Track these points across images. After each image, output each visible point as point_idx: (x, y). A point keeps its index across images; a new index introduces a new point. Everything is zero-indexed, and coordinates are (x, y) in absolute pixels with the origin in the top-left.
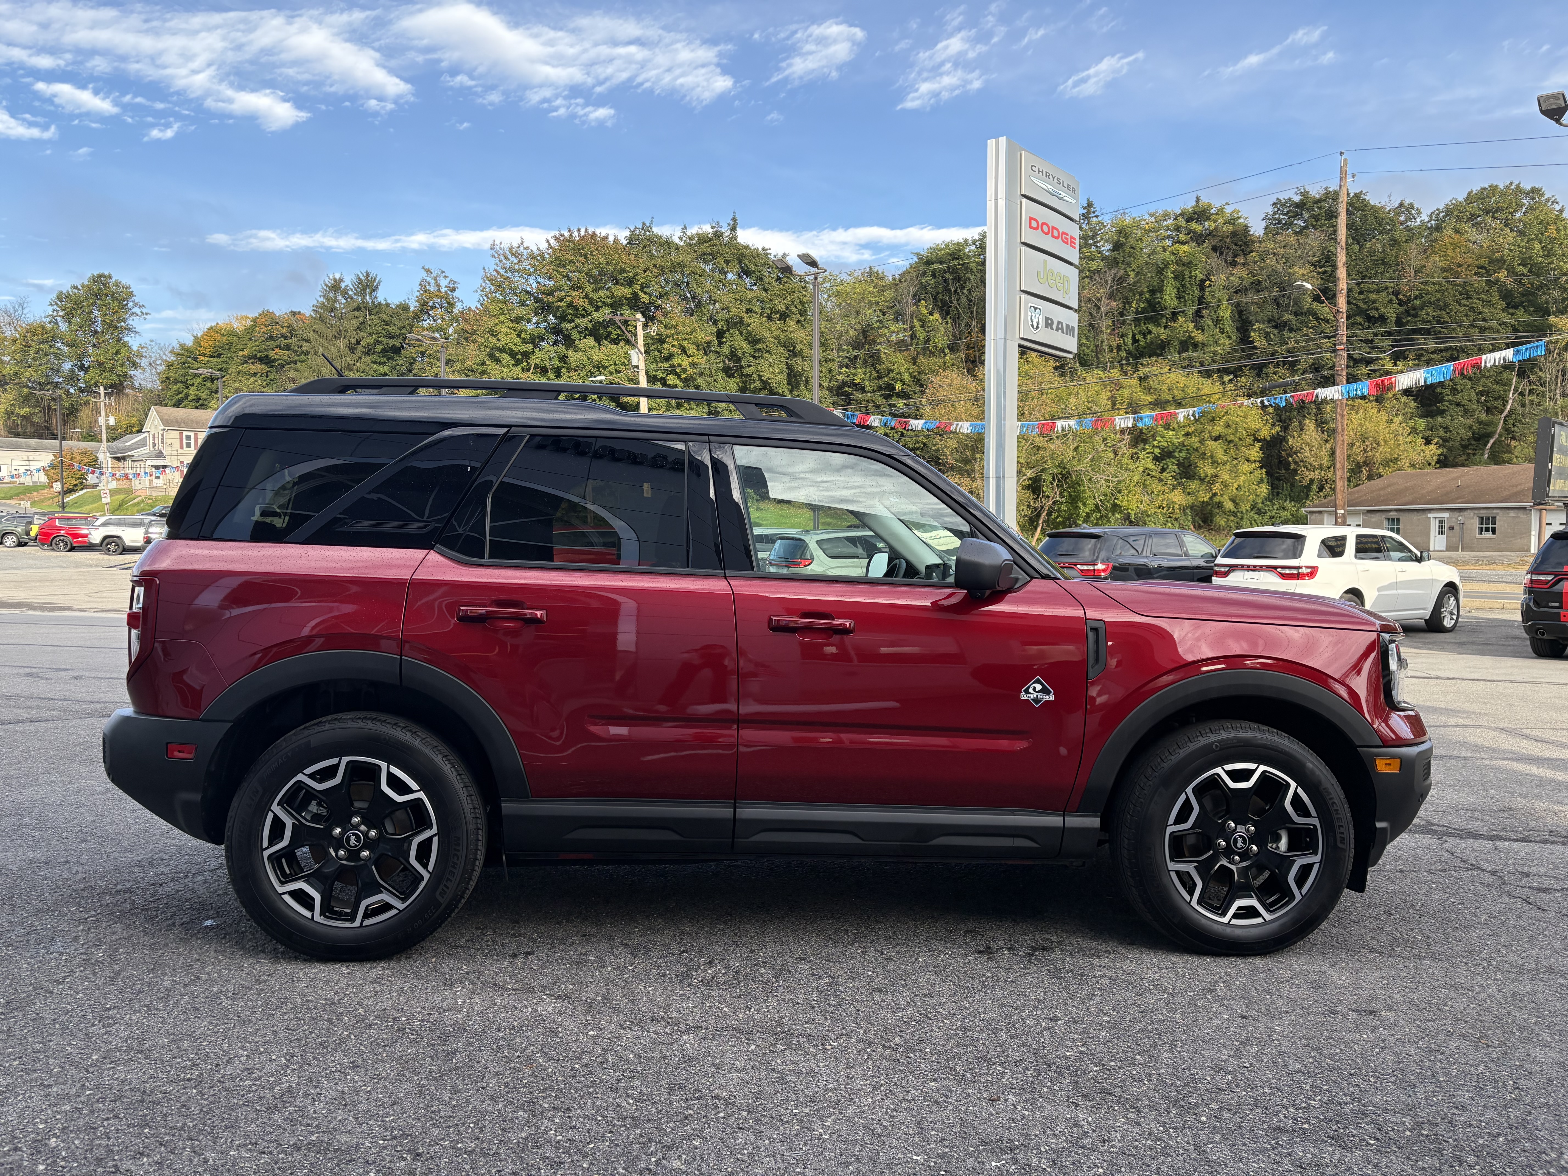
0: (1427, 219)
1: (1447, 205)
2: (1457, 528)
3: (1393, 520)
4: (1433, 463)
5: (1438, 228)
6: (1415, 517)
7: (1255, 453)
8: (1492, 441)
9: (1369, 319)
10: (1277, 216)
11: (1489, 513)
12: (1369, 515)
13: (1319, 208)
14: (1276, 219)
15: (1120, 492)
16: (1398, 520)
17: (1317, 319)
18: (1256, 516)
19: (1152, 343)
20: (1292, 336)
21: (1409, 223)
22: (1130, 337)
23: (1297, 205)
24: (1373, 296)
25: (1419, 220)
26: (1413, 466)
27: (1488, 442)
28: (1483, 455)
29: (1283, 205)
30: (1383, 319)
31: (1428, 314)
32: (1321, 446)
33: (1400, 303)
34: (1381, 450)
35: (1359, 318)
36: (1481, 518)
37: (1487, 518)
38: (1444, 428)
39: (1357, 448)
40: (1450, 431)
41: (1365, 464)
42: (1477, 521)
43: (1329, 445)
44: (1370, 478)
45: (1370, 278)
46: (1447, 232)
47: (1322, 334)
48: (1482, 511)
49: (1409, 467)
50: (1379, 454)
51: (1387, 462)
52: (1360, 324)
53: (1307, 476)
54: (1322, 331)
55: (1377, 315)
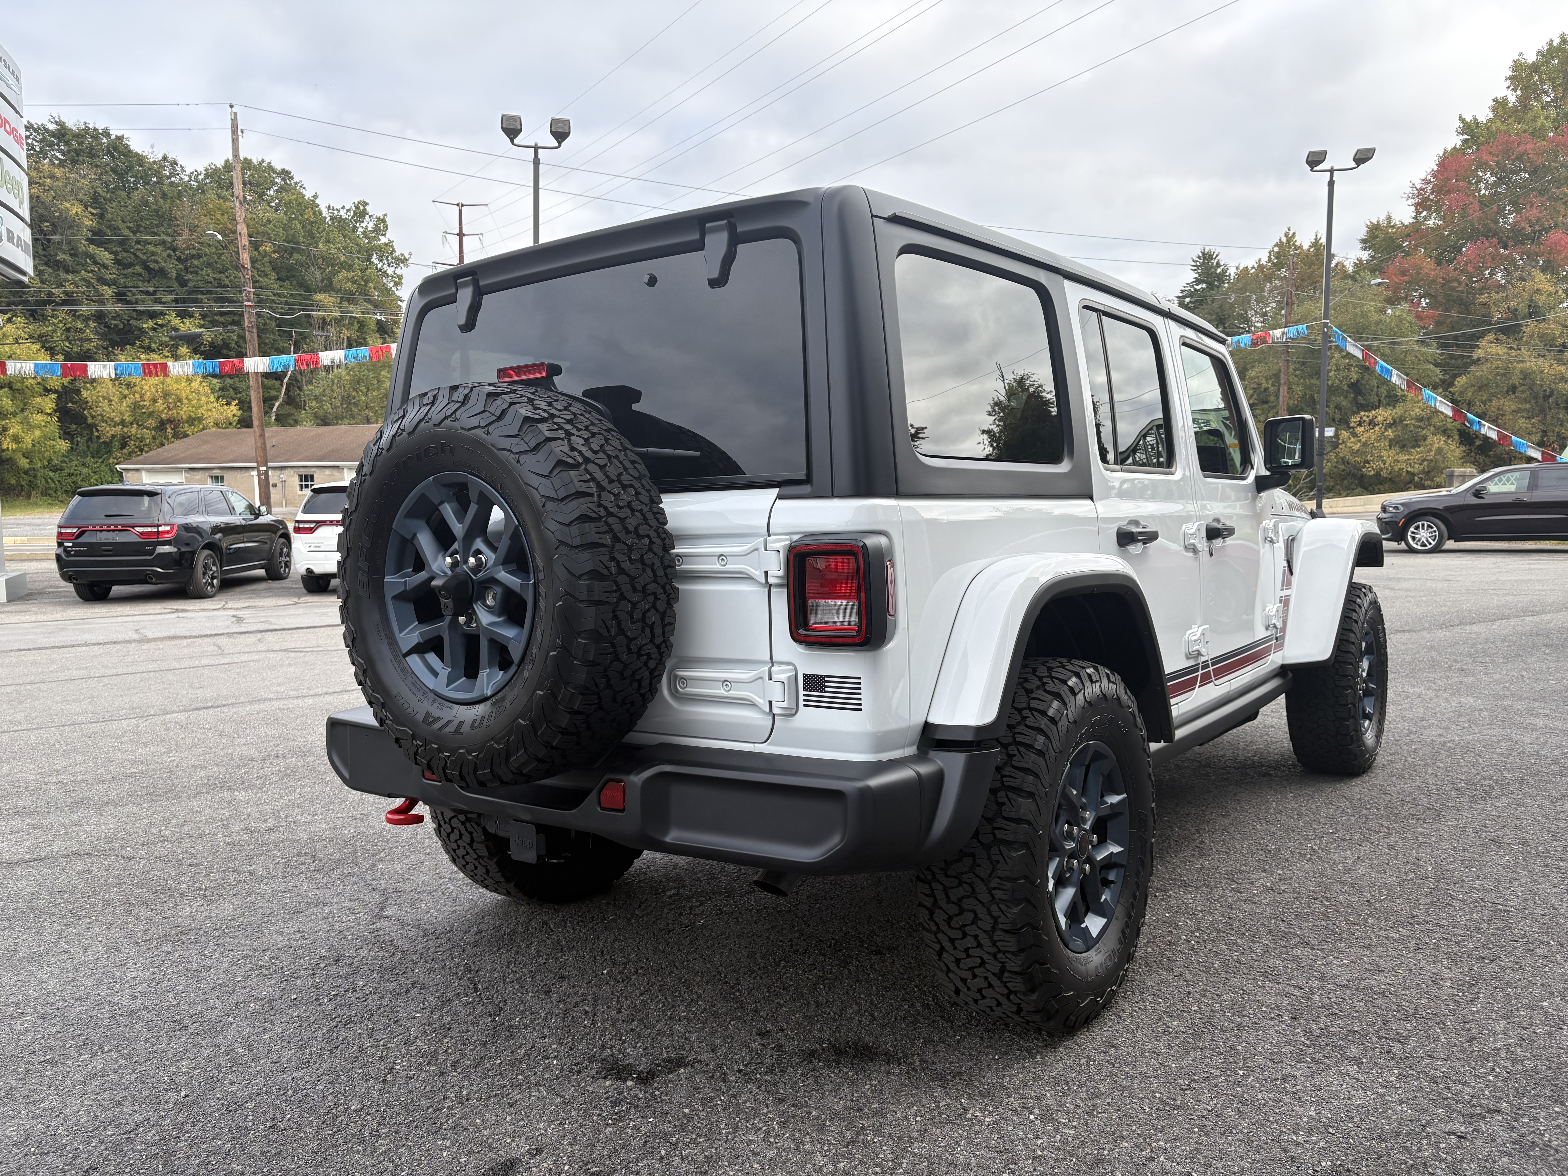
2: (279, 485)
3: (217, 477)
4: (234, 424)
6: (239, 475)
7: (49, 403)
8: (277, 404)
10: (31, 141)
11: (308, 472)
12: (192, 473)
16: (222, 478)
24: (151, 248)
25: (183, 178)
27: (274, 405)
28: (270, 417)
30: (162, 273)
31: (208, 275)
32: (121, 401)
33: (179, 259)
34: (185, 409)
35: (138, 269)
36: (301, 476)
37: (306, 476)
38: (234, 389)
39: (160, 405)
40: (240, 393)
41: (170, 421)
42: (297, 479)
43: (130, 400)
44: (176, 436)
45: (145, 228)
46: (211, 195)
47: (102, 281)
48: (301, 470)
49: (213, 426)
50: (184, 412)
51: (192, 421)
52: (140, 275)
53: (108, 431)
54: (102, 278)
55: (157, 268)
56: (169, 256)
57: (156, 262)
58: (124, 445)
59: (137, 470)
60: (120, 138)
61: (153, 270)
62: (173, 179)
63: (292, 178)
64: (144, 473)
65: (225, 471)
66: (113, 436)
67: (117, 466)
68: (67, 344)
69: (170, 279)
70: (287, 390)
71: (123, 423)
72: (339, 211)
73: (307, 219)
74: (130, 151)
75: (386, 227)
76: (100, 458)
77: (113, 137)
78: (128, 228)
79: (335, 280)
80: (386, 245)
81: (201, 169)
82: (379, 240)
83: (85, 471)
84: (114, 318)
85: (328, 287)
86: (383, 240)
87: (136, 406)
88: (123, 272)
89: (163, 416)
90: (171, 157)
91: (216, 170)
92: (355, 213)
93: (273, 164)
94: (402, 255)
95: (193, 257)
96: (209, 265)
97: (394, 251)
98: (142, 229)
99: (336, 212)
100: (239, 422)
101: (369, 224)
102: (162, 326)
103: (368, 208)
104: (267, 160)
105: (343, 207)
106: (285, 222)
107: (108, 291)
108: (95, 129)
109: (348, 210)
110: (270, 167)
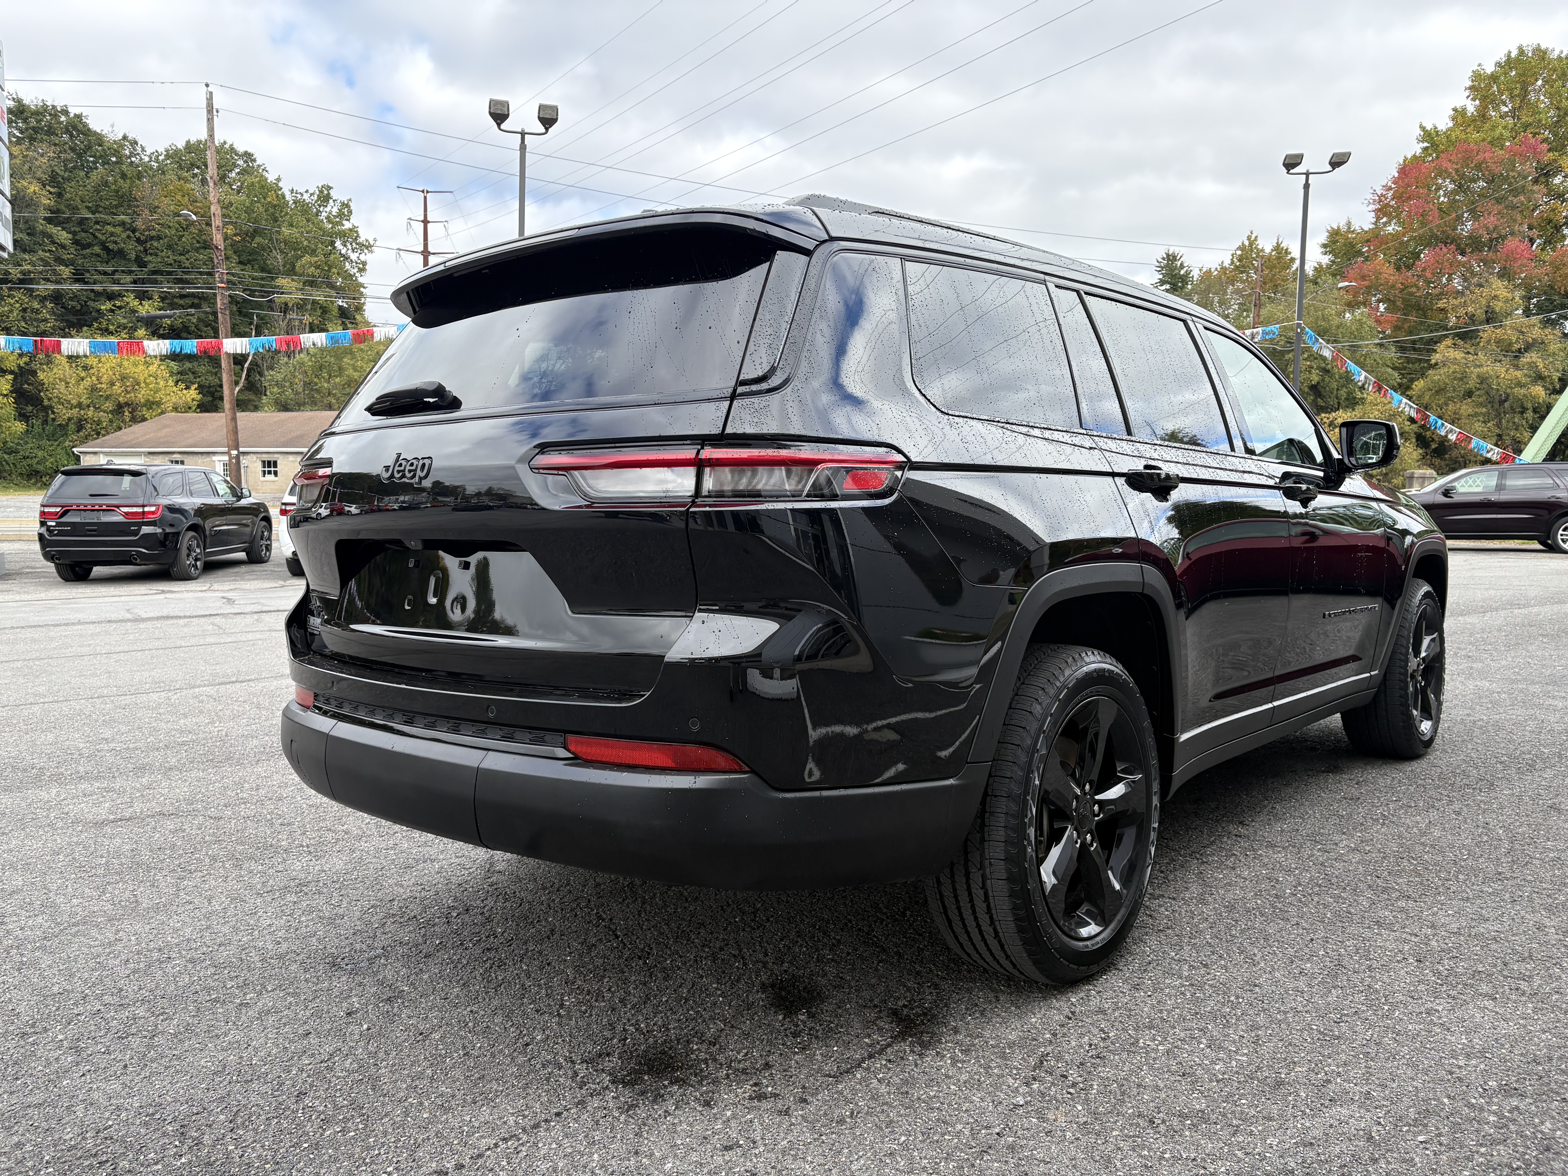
0: (150, 159)
3: (177, 462)
4: (194, 408)
5: (161, 170)
6: (199, 460)
7: (5, 385)
9: (108, 251)
11: (272, 458)
16: (183, 462)
24: (110, 229)
25: (143, 158)
26: (176, 409)
30: (121, 253)
31: (168, 257)
32: (78, 383)
33: (138, 240)
34: (143, 392)
35: (97, 249)
36: (264, 462)
37: (269, 462)
38: (193, 373)
39: (117, 388)
40: (199, 377)
41: (127, 404)
42: (260, 464)
43: (87, 382)
44: (135, 420)
45: (105, 208)
46: (171, 176)
47: (60, 261)
48: (264, 456)
49: (172, 411)
50: (142, 395)
51: (151, 404)
52: (98, 255)
53: (64, 413)
54: (59, 258)
55: (116, 248)
56: (129, 237)
57: (115, 243)
58: (80, 428)
59: (95, 453)
60: (79, 117)
61: (112, 251)
62: (133, 159)
63: (255, 160)
64: (101, 455)
65: (185, 456)
66: (70, 419)
67: (75, 450)
68: (23, 324)
69: (129, 260)
70: (248, 375)
71: (80, 405)
72: (302, 195)
73: (270, 202)
74: (89, 130)
75: (350, 212)
76: (56, 440)
77: (72, 115)
78: (88, 208)
79: (298, 264)
80: (350, 230)
81: (161, 150)
82: (343, 225)
83: (40, 454)
84: (71, 299)
85: (291, 271)
86: (347, 225)
87: (93, 389)
88: (81, 252)
89: (121, 399)
90: (131, 136)
91: (177, 152)
92: (319, 198)
93: (235, 146)
94: (367, 241)
95: (152, 238)
96: (170, 247)
97: (358, 236)
98: (101, 209)
99: (299, 196)
100: (199, 406)
101: (333, 209)
102: (120, 308)
103: (332, 192)
104: (229, 142)
105: (307, 191)
106: (247, 204)
107: (66, 272)
108: (54, 107)
109: (312, 195)
110: (232, 148)
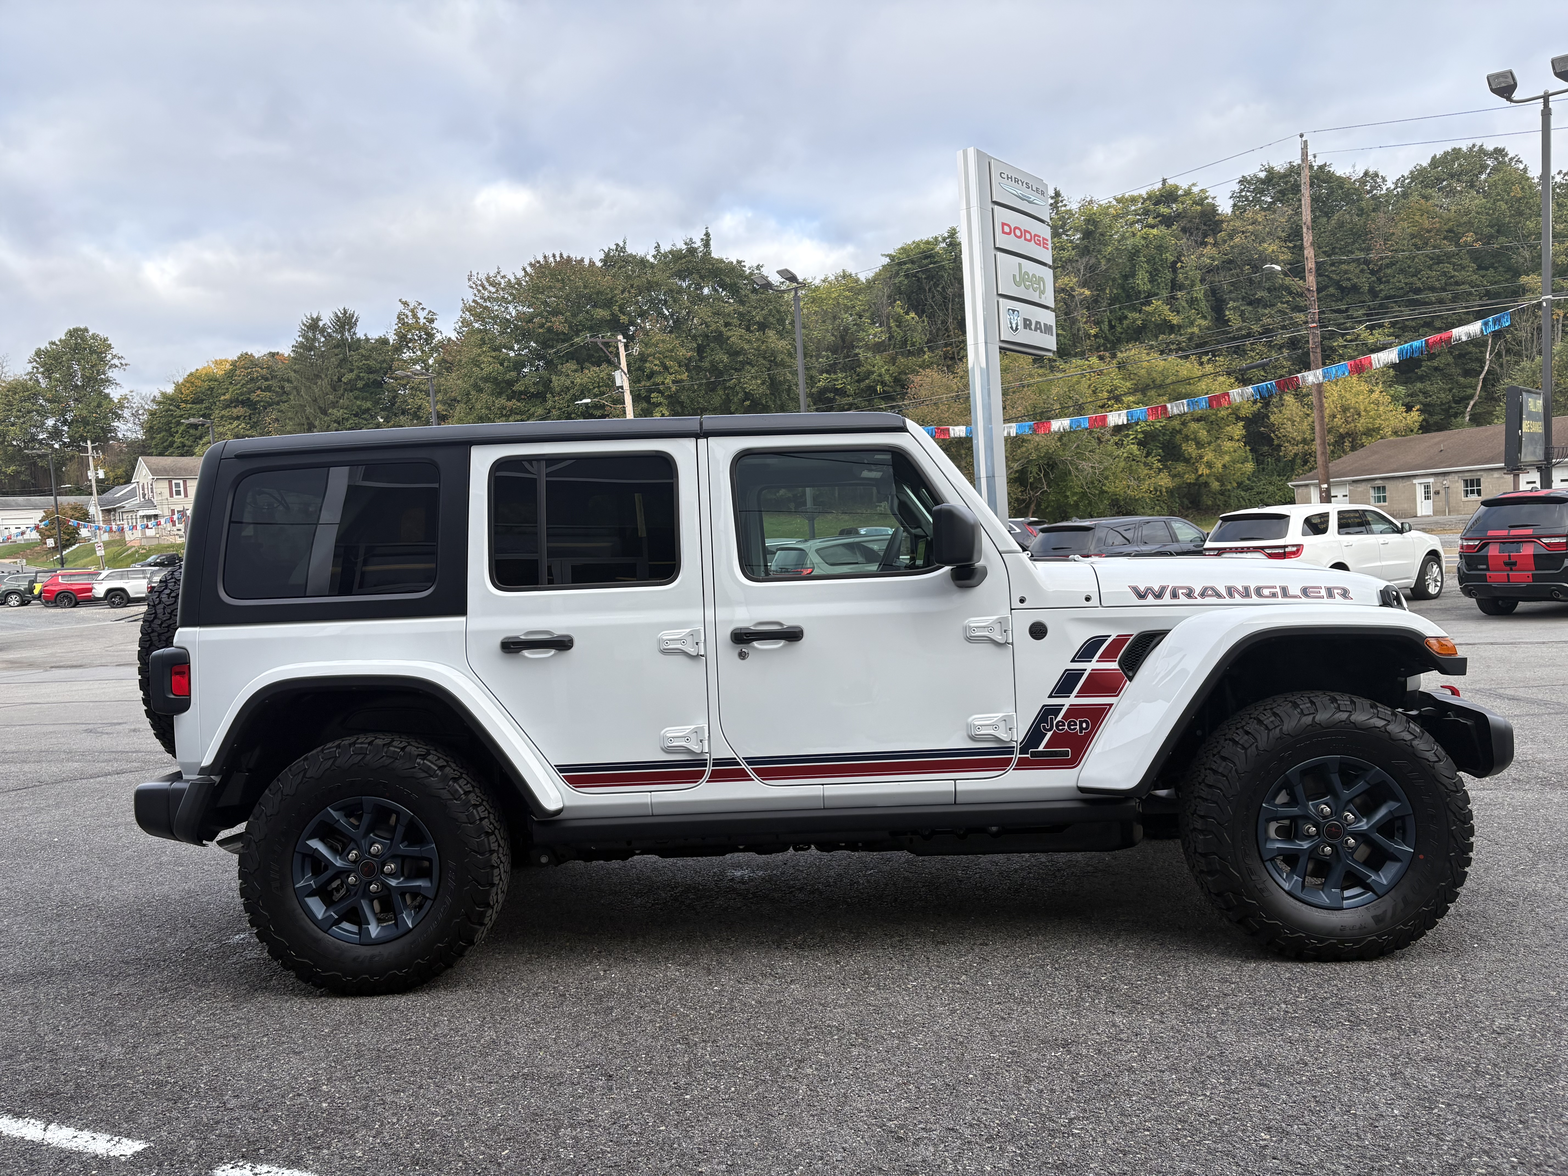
0: (1393, 187)
1: (1412, 172)
2: (1442, 492)
3: (1379, 488)
4: (1415, 430)
5: (1405, 195)
6: (1401, 484)
7: (1238, 430)
8: (1472, 403)
9: (1342, 289)
10: (1243, 194)
11: (1474, 476)
12: (1355, 485)
13: (1286, 183)
14: (1243, 196)
15: (1107, 478)
16: (1384, 488)
17: (1290, 293)
18: (1242, 493)
19: (1128, 328)
20: (1267, 312)
21: (1375, 192)
22: (1106, 323)
23: (1262, 182)
24: (1344, 267)
25: (1385, 188)
26: (1395, 433)
27: (1468, 404)
28: (1464, 417)
29: (1249, 183)
30: (1355, 288)
32: (1302, 421)
33: (1373, 272)
34: (1363, 421)
35: (1332, 290)
36: (1466, 481)
37: (1472, 481)
39: (1338, 421)
41: (1348, 434)
42: (1462, 483)
44: (1353, 448)
48: (1466, 474)
49: (1391, 435)
53: (1291, 450)
55: (1349, 285)
56: (1362, 271)
58: (1305, 462)
65: (1385, 481)
66: (1296, 455)
70: (1484, 386)
71: (1304, 441)
73: (1514, 196)
74: (1332, 177)
76: (1284, 475)
77: (1316, 168)
83: (1271, 488)
89: (1341, 430)
91: (1422, 171)
100: (1419, 428)
108: (1299, 166)
110: (1481, 150)
